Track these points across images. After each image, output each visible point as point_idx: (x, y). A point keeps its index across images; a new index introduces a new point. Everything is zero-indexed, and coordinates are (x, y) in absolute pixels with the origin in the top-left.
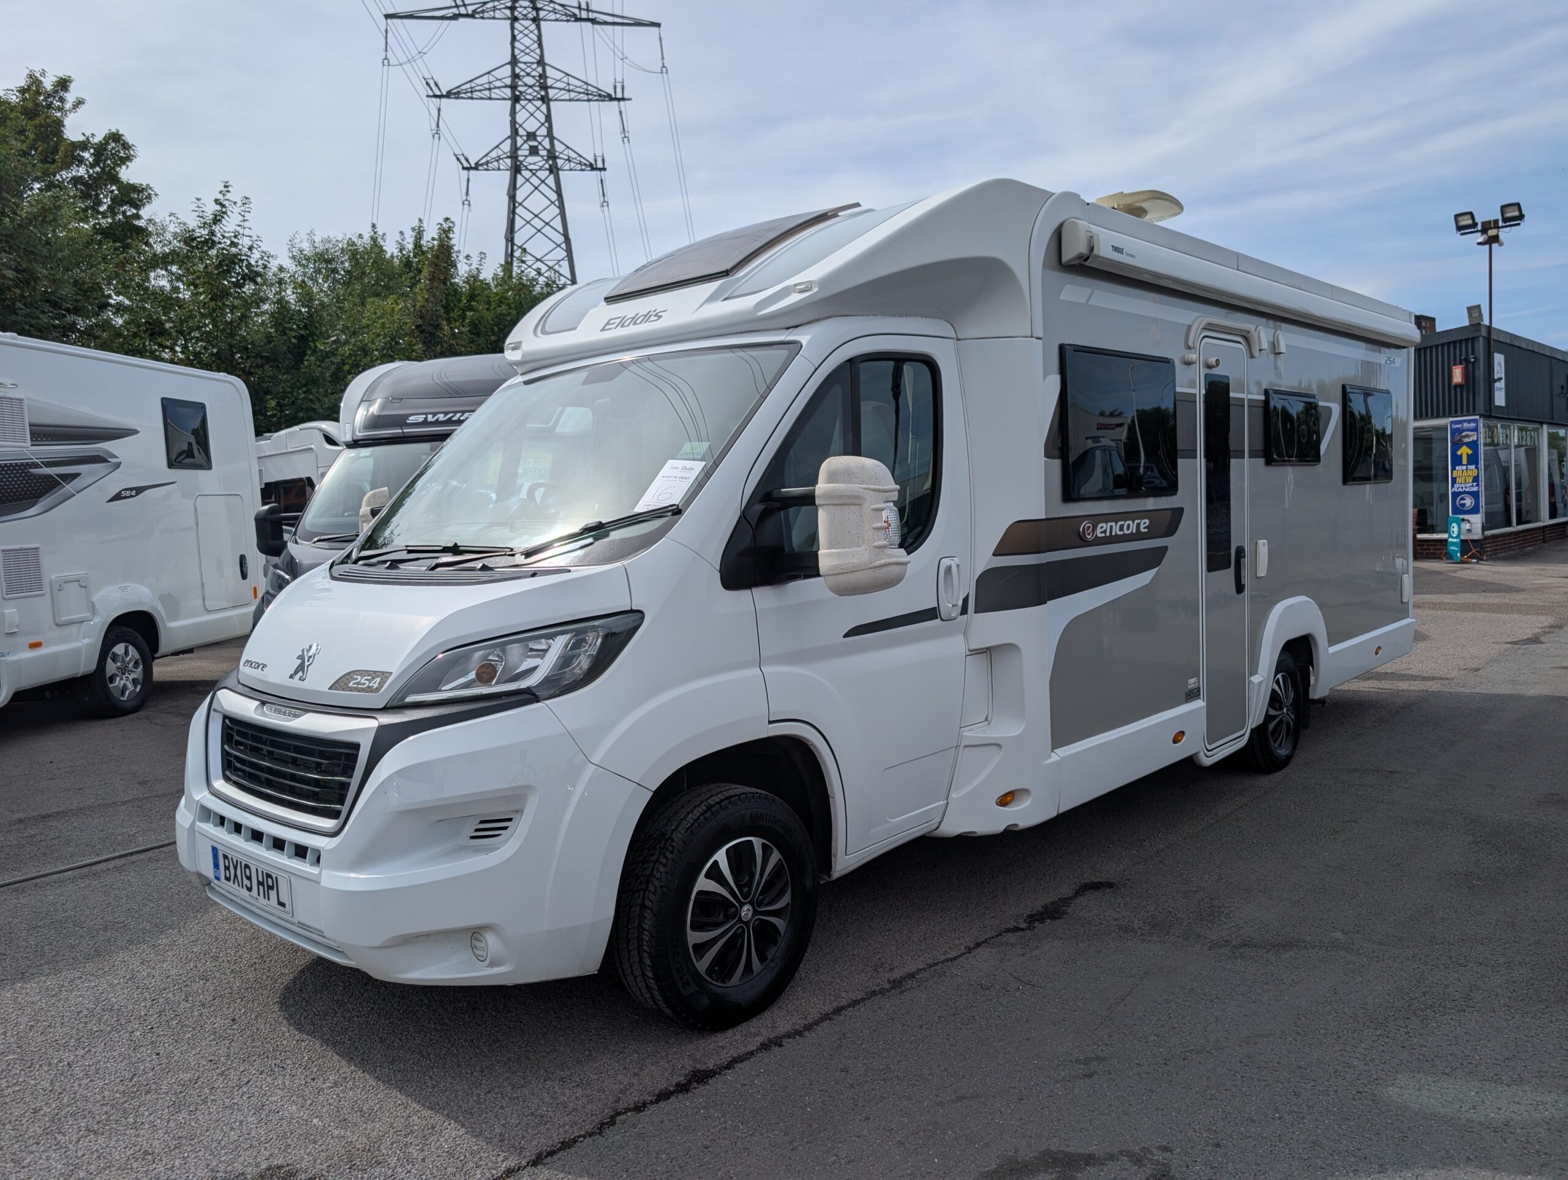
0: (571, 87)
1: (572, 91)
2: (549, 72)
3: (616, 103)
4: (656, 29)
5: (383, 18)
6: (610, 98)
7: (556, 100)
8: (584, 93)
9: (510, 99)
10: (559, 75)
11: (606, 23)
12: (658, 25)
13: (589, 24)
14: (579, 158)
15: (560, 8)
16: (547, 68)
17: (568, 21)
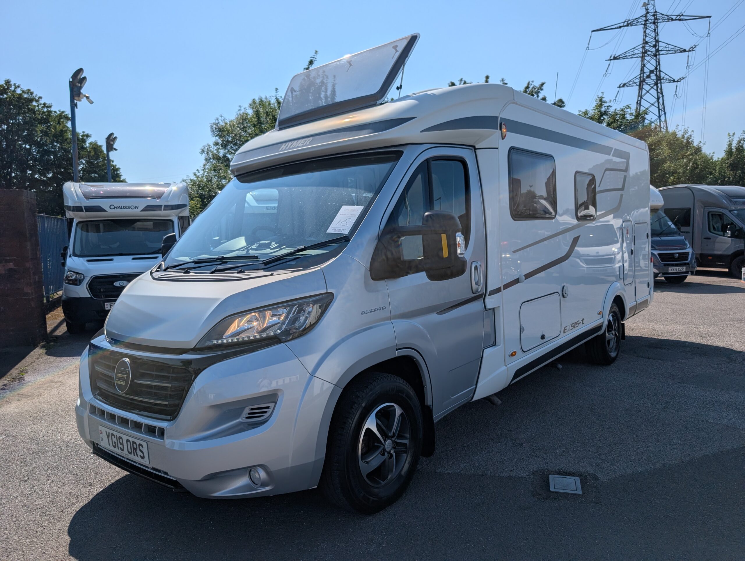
0: (669, 49)
1: (670, 51)
2: (660, 44)
3: (687, 53)
4: (709, 19)
5: (591, 32)
6: (685, 51)
7: (662, 54)
8: (672, 51)
9: (640, 57)
10: (665, 45)
11: (686, 20)
12: (710, 17)
13: (678, 21)
14: (670, 78)
15: (666, 17)
16: (660, 43)
17: (669, 21)
